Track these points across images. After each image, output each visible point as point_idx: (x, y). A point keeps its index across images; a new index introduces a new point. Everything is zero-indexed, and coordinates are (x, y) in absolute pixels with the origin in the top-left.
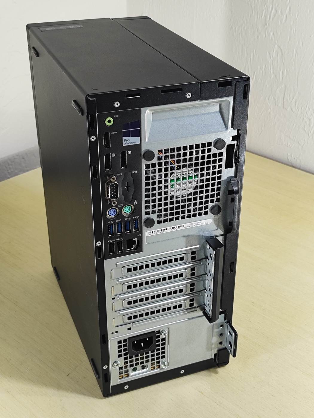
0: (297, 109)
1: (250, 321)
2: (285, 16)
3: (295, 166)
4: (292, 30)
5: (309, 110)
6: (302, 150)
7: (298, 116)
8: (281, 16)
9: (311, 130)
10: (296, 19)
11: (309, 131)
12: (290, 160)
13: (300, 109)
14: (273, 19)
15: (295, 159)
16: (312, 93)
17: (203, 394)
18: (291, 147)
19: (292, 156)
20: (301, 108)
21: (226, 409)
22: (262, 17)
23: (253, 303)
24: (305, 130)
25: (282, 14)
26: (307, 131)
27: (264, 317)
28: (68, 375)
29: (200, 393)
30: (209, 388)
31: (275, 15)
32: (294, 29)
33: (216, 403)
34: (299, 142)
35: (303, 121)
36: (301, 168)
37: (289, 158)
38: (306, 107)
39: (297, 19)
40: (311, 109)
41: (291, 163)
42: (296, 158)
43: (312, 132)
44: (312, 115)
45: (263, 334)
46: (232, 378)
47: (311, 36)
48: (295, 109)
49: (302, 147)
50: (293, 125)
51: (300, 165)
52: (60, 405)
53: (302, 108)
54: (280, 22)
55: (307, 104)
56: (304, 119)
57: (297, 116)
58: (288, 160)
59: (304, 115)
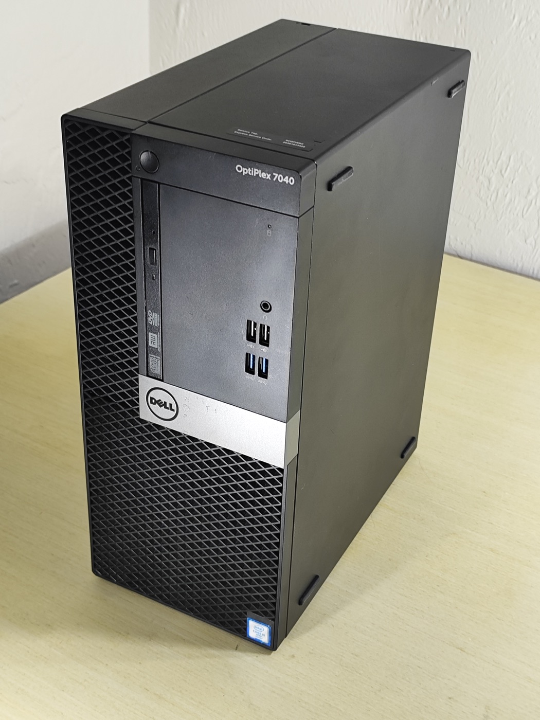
0: (467, 162)
1: (492, 524)
2: (446, 9)
3: (462, 254)
4: (460, 32)
5: (488, 164)
6: (475, 228)
7: (469, 173)
8: (439, 7)
9: (491, 196)
10: (467, 14)
11: (488, 197)
12: (453, 246)
13: (472, 163)
14: (425, 14)
15: (462, 244)
16: (493, 136)
17: (464, 651)
18: (456, 225)
19: (457, 240)
20: (475, 160)
21: (508, 671)
22: (405, 8)
23: (484, 492)
24: (481, 196)
25: (441, 5)
26: (483, 198)
27: (509, 513)
28: (237, 647)
29: (459, 651)
30: (470, 639)
31: (429, 7)
32: (463, 30)
33: (488, 662)
34: (470, 216)
35: (477, 181)
36: (474, 258)
37: (451, 243)
38: (484, 158)
39: (469, 14)
40: (491, 162)
41: (456, 252)
42: (464, 243)
43: (492, 200)
44: (493, 171)
45: (518, 542)
46: (499, 619)
47: (492, 42)
48: (464, 162)
49: (475, 225)
50: (460, 188)
51: (471, 254)
52: (244, 700)
53: (477, 160)
54: (437, 18)
55: (485, 154)
56: (478, 178)
57: (467, 173)
58: (451, 246)
59: (479, 171)
